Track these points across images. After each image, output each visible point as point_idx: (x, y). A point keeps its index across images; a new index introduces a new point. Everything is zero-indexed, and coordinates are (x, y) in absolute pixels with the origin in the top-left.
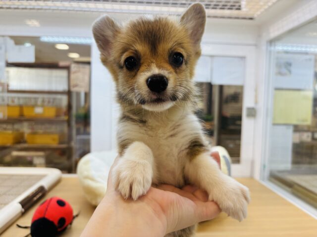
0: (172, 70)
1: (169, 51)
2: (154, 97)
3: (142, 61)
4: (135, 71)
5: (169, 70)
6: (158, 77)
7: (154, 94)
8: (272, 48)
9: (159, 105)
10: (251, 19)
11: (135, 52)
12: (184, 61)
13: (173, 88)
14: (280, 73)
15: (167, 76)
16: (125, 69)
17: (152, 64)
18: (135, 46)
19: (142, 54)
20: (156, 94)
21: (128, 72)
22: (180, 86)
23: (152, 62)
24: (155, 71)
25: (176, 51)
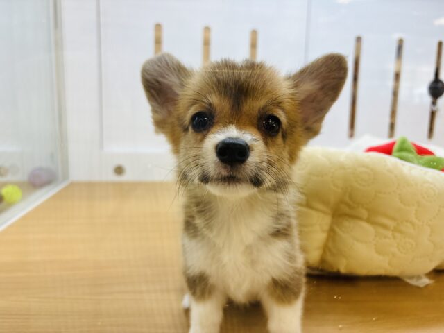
1: (259, 110)
3: (216, 119)
4: (205, 133)
7: (225, 168)
9: (231, 188)
11: (207, 106)
12: (281, 130)
17: (231, 125)
18: (209, 98)
19: (218, 110)
20: (229, 167)
21: (195, 134)
23: (231, 123)
24: (231, 133)
25: (270, 113)
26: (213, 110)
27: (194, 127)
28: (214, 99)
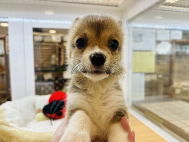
0: (109, 51)
1: (109, 37)
2: (94, 69)
3: (89, 42)
5: (108, 51)
6: (99, 55)
7: (94, 67)
8: (130, 25)
10: (116, 6)
11: (84, 35)
12: (118, 47)
13: (109, 64)
14: (136, 41)
15: (105, 55)
16: (76, 47)
17: (96, 45)
19: (89, 37)
20: (96, 67)
21: (78, 49)
22: (114, 64)
23: (96, 44)
24: (97, 50)
25: (114, 39)
26: (87, 37)
27: (78, 46)
28: (87, 32)
